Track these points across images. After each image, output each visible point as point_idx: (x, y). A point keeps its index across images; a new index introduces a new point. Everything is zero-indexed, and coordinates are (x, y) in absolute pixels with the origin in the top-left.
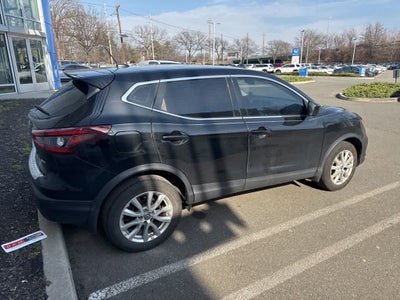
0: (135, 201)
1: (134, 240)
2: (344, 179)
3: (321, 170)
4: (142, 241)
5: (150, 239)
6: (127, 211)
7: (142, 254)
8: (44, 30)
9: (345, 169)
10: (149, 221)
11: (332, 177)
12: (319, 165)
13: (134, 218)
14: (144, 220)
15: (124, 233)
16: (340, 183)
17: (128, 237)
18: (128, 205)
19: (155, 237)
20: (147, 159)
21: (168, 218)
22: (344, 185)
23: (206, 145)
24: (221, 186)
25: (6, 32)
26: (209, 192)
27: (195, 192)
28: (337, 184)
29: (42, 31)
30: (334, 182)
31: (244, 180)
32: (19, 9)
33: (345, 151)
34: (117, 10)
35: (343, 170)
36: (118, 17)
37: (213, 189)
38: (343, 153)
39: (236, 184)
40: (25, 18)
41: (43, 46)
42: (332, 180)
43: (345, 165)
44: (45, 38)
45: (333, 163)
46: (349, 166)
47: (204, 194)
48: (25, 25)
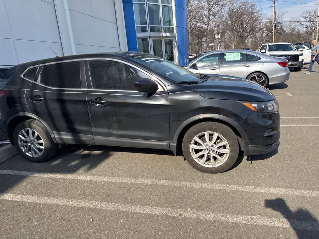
4: (31, 156)
6: (20, 136)
10: (32, 146)
12: (170, 140)
13: (25, 142)
14: (29, 144)
15: (22, 148)
16: (208, 166)
18: (21, 133)
19: (37, 156)
20: (23, 109)
24: (73, 135)
25: (149, 37)
26: (63, 138)
27: (55, 136)
28: (205, 165)
29: (174, 33)
30: (199, 163)
31: (91, 136)
32: (160, 21)
33: (211, 132)
34: (274, 2)
35: (211, 152)
36: (275, 8)
37: (67, 137)
38: (206, 134)
39: (85, 138)
40: (163, 26)
41: (174, 43)
42: (195, 159)
43: (215, 148)
44: (176, 37)
45: (193, 142)
46: (222, 151)
47: (61, 139)
48: (163, 30)
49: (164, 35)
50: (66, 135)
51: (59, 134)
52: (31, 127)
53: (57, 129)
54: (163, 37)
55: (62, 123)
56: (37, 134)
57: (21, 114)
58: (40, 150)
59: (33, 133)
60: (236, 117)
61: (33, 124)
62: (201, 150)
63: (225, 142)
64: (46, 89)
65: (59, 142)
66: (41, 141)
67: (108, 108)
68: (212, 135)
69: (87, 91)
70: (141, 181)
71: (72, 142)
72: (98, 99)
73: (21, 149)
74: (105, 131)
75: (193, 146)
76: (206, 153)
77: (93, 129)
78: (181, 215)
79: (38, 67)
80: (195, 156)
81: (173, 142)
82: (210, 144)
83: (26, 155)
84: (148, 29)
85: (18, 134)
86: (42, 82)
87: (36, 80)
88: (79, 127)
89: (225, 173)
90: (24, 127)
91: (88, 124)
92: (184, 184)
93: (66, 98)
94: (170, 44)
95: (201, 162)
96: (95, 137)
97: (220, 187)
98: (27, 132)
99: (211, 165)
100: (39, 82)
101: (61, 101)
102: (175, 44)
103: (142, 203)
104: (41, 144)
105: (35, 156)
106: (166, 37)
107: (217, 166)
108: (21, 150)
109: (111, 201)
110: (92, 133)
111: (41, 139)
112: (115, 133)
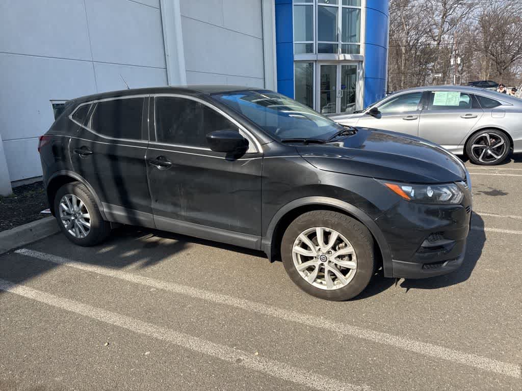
0: (66, 199)
2: (336, 285)
3: (267, 243)
4: (75, 235)
6: (63, 205)
8: (362, 53)
10: (76, 220)
12: (262, 234)
14: (72, 218)
16: (324, 287)
18: (63, 200)
19: (82, 237)
20: (65, 166)
25: (316, 61)
26: (115, 214)
27: (104, 209)
28: (315, 284)
29: (360, 55)
30: (306, 279)
31: (150, 215)
32: (337, 34)
33: (327, 230)
35: (326, 264)
37: (119, 213)
38: (319, 231)
39: (143, 217)
40: (340, 43)
41: (358, 71)
42: (299, 272)
43: (332, 257)
44: (362, 62)
45: (297, 242)
46: (345, 263)
47: (112, 214)
48: (340, 49)
49: (341, 57)
51: (109, 208)
53: (106, 199)
54: (339, 62)
55: (113, 192)
56: (82, 203)
57: (63, 172)
58: (86, 228)
59: (78, 202)
60: (370, 207)
61: (78, 188)
62: (312, 258)
63: (350, 249)
64: (97, 138)
65: (109, 218)
66: (87, 216)
67: (173, 173)
68: (329, 233)
69: (148, 145)
70: (209, 296)
71: (125, 221)
72: (161, 159)
73: (62, 222)
74: (170, 208)
75: (297, 249)
76: (316, 263)
77: (154, 205)
78: (239, 361)
79: (91, 104)
80: (299, 266)
81: (266, 239)
82: (325, 249)
83: (69, 233)
84: (315, 48)
85: (59, 202)
86: (94, 127)
87: (86, 125)
88: (135, 200)
89: (350, 302)
90: (66, 193)
91: (147, 196)
92: (271, 311)
93: (119, 153)
94: (350, 72)
95: (309, 278)
96: (156, 217)
97: (327, 324)
98: (71, 200)
99: (326, 285)
100: (89, 128)
101: (113, 157)
102: (360, 72)
103: (192, 330)
104: (87, 220)
105: (79, 237)
106: (345, 60)
107: (334, 288)
108: (63, 225)
109: (149, 320)
110: (151, 211)
111: (87, 213)
112: (183, 213)
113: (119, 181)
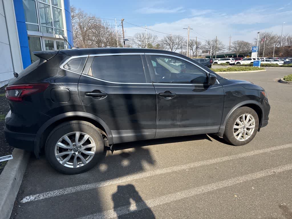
0: (66, 137)
1: (66, 165)
2: (247, 138)
3: (223, 127)
4: (72, 167)
5: (78, 166)
6: (60, 144)
7: (72, 177)
8: (66, 35)
9: (248, 129)
10: (77, 153)
11: (235, 134)
12: (221, 124)
13: (66, 150)
14: (73, 152)
15: (58, 159)
16: (243, 140)
17: (61, 162)
18: (61, 139)
19: (82, 165)
20: (74, 108)
21: (92, 152)
22: (248, 142)
23: (122, 102)
24: (135, 132)
25: (41, 37)
26: (124, 137)
27: (114, 135)
30: (237, 139)
31: (154, 130)
32: (51, 22)
33: (246, 114)
34: (122, 22)
36: (123, 27)
38: (244, 116)
39: (147, 133)
40: (53, 27)
42: (235, 137)
43: (248, 126)
44: (66, 40)
45: (235, 123)
46: (251, 127)
47: (121, 138)
48: (54, 32)
49: (57, 36)
50: (127, 133)
51: (119, 133)
52: (80, 130)
62: (238, 129)
63: (253, 120)
66: (93, 145)
69: (153, 85)
72: (168, 92)
74: (169, 123)
75: (235, 127)
77: (158, 123)
79: (87, 57)
82: (246, 123)
85: (56, 142)
96: (158, 130)
102: (66, 47)
106: (60, 39)
110: (155, 127)
111: (90, 143)
112: (179, 123)
113: (131, 110)
